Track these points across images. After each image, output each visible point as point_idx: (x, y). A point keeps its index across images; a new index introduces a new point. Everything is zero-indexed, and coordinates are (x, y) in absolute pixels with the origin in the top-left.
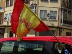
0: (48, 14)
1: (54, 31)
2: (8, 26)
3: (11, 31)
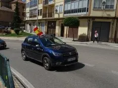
0: (104, 3)
1: (110, 23)
2: (59, 19)
3: (62, 24)
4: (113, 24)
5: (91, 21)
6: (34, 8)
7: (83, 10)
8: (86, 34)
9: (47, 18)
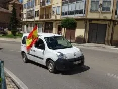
1: (106, 25)
4: (109, 27)
5: (88, 23)
6: (32, 9)
7: (80, 12)
8: (83, 36)
9: (44, 19)
